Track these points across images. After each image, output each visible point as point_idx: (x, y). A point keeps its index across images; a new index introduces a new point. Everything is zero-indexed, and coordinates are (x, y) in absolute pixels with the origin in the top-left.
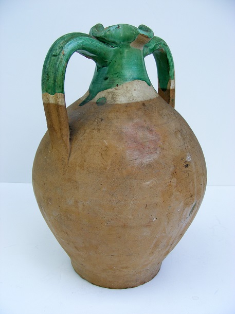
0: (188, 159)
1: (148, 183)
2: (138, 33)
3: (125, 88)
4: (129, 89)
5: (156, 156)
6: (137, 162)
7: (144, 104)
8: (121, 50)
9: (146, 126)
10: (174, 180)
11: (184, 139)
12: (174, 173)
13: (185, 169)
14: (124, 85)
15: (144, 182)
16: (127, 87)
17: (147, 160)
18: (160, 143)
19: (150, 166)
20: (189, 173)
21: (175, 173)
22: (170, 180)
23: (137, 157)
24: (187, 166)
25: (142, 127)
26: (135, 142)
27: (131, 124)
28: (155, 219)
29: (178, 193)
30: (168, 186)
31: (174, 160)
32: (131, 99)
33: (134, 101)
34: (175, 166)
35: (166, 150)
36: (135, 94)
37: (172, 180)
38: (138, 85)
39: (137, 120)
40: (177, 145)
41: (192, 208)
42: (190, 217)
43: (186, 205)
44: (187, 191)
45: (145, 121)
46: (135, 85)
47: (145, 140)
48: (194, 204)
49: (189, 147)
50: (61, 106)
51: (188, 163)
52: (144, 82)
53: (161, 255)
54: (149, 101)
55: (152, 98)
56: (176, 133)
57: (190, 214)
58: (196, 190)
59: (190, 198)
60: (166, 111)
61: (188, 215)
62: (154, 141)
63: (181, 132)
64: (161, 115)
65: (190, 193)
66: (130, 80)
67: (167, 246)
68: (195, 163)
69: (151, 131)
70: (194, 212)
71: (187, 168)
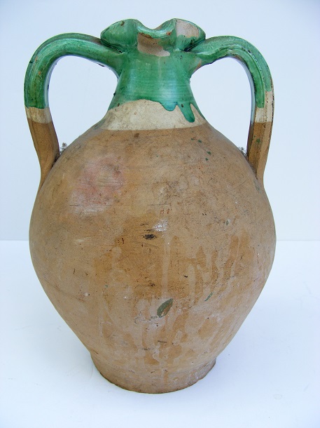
0: (159, 227)
1: (80, 241)
2: (137, 32)
3: (124, 110)
4: (128, 111)
5: (102, 209)
6: (77, 209)
7: (137, 135)
8: (129, 55)
9: (116, 165)
10: (118, 251)
11: (168, 197)
12: (121, 241)
13: (145, 241)
14: (125, 105)
15: (76, 238)
16: (127, 109)
17: (90, 210)
18: (119, 192)
19: (89, 219)
20: (153, 249)
22: (110, 248)
23: (80, 203)
24: (150, 237)
25: (111, 165)
26: (89, 183)
27: (99, 158)
28: (87, 295)
29: (121, 271)
30: (105, 255)
31: (127, 222)
32: (125, 126)
33: (127, 129)
34: (125, 230)
35: (122, 204)
36: (133, 119)
37: (114, 249)
38: (144, 108)
39: (110, 155)
40: (146, 200)
41: (162, 306)
42: (163, 319)
43: (140, 294)
44: (141, 275)
45: (119, 158)
46: (138, 107)
47: (102, 184)
48: (163, 300)
49: (174, 211)
50: (35, 123)
51: (154, 234)
52: (157, 103)
53: (137, 358)
54: (148, 132)
55: (159, 128)
56: (157, 184)
57: (159, 313)
58: (165, 280)
59: (148, 288)
60: (169, 150)
61: (154, 314)
62: (114, 187)
63: (171, 186)
64: (150, 154)
65: (148, 279)
66: (134, 100)
67: (135, 347)
68: (176, 238)
69: (118, 173)
70: (172, 315)
71: (150, 241)
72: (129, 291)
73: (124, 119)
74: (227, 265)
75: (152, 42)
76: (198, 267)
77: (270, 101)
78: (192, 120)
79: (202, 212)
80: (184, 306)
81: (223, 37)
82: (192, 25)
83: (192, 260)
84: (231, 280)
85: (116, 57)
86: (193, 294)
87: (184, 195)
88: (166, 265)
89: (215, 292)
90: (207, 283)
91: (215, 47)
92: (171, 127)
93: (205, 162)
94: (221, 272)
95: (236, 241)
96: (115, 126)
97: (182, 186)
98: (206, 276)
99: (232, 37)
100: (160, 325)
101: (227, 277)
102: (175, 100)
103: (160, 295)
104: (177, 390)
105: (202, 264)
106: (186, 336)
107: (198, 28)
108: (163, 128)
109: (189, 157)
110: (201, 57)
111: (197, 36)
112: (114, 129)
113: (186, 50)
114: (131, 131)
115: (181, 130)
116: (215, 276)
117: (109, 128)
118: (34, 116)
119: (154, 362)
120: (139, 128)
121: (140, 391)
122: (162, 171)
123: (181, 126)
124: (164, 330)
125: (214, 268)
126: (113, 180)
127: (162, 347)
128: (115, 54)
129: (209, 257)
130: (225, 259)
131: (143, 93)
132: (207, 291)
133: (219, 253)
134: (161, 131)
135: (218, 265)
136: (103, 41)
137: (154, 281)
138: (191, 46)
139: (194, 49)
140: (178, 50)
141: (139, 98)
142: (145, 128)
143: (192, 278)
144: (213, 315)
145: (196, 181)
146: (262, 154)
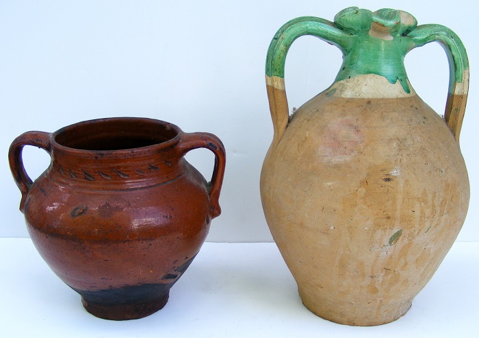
0: (394, 173)
1: (329, 184)
2: (372, 21)
3: (356, 81)
4: (359, 83)
5: (348, 158)
6: (326, 159)
7: (369, 102)
8: (360, 38)
9: (355, 125)
10: (362, 191)
11: (400, 150)
13: (384, 182)
14: (356, 78)
15: (326, 182)
16: (358, 81)
17: (337, 159)
18: (362, 146)
19: (337, 167)
20: (390, 189)
21: (365, 183)
22: (356, 188)
23: (328, 154)
24: (388, 180)
25: (351, 125)
26: (334, 139)
27: (340, 119)
28: (332, 228)
29: (365, 207)
30: (352, 194)
31: (369, 168)
32: (357, 95)
33: (359, 97)
34: (368, 175)
35: (365, 155)
36: (364, 89)
37: (360, 189)
38: (373, 81)
39: (349, 117)
40: (384, 153)
41: (394, 235)
42: (393, 247)
43: (378, 225)
44: (380, 209)
45: (357, 120)
46: (368, 79)
47: (345, 139)
48: (395, 231)
49: (405, 161)
50: (276, 89)
51: (391, 178)
52: (383, 77)
53: (362, 287)
54: (378, 100)
55: (386, 97)
56: (390, 140)
57: (390, 243)
58: (398, 214)
59: (385, 220)
60: (396, 114)
61: (386, 243)
62: (356, 142)
63: (401, 142)
64: (382, 117)
65: (385, 213)
66: (364, 74)
67: (364, 275)
68: (407, 181)
69: (358, 131)
70: (400, 244)
71: (388, 183)
72: (370, 222)
73: (356, 89)
74: (442, 205)
75: (384, 29)
76: (423, 204)
77: (467, 78)
78: (409, 92)
79: (424, 162)
80: (409, 236)
81: (430, 25)
82: (409, 15)
83: (419, 198)
84: (444, 216)
85: (348, 38)
86: (418, 226)
87: (411, 149)
88: (399, 202)
89: (433, 225)
90: (428, 218)
91: (425, 33)
92: (394, 96)
93: (422, 124)
94: (438, 209)
95: (448, 186)
96: (348, 94)
97: (409, 142)
98: (428, 212)
99: (438, 25)
100: (389, 253)
101: (442, 214)
102: (397, 75)
103: (393, 226)
104: (385, 323)
105: (425, 202)
106: (406, 264)
107: (414, 18)
108: (388, 97)
109: (411, 120)
110: (415, 41)
111: (412, 24)
112: (348, 97)
113: (403, 35)
114: (363, 99)
115: (402, 99)
116: (434, 212)
117: (343, 96)
118: (276, 84)
119: (375, 291)
120: (370, 97)
121: (354, 325)
122: (393, 131)
123: (401, 96)
124: (391, 257)
125: (434, 206)
126: (354, 136)
127: (385, 275)
128: (347, 36)
129: (430, 196)
130: (441, 199)
131: (372, 69)
132: (427, 224)
133: (437, 194)
134: (388, 99)
135: (437, 203)
136: (336, 25)
137: (390, 214)
138: (406, 32)
139: (409, 35)
140: (399, 35)
141: (369, 72)
142: (375, 97)
143: (418, 213)
144: (428, 246)
145: (419, 138)
146: (459, 120)
